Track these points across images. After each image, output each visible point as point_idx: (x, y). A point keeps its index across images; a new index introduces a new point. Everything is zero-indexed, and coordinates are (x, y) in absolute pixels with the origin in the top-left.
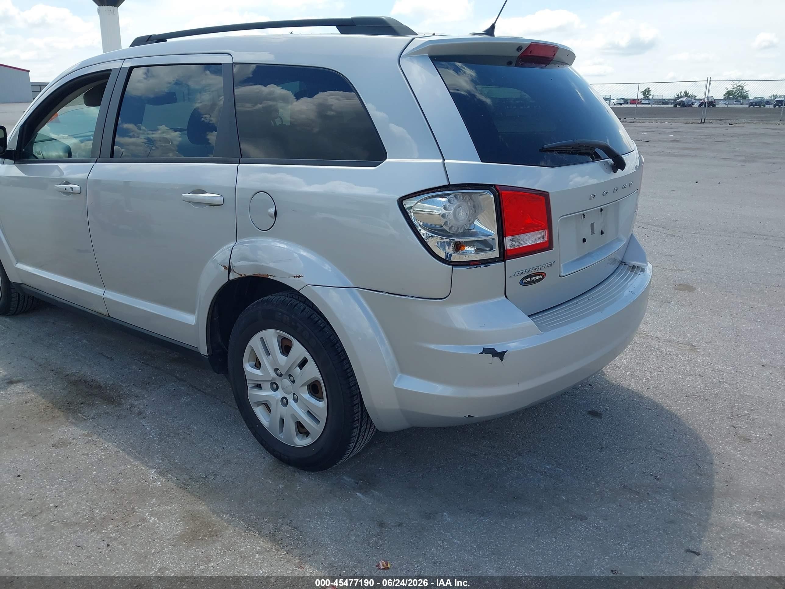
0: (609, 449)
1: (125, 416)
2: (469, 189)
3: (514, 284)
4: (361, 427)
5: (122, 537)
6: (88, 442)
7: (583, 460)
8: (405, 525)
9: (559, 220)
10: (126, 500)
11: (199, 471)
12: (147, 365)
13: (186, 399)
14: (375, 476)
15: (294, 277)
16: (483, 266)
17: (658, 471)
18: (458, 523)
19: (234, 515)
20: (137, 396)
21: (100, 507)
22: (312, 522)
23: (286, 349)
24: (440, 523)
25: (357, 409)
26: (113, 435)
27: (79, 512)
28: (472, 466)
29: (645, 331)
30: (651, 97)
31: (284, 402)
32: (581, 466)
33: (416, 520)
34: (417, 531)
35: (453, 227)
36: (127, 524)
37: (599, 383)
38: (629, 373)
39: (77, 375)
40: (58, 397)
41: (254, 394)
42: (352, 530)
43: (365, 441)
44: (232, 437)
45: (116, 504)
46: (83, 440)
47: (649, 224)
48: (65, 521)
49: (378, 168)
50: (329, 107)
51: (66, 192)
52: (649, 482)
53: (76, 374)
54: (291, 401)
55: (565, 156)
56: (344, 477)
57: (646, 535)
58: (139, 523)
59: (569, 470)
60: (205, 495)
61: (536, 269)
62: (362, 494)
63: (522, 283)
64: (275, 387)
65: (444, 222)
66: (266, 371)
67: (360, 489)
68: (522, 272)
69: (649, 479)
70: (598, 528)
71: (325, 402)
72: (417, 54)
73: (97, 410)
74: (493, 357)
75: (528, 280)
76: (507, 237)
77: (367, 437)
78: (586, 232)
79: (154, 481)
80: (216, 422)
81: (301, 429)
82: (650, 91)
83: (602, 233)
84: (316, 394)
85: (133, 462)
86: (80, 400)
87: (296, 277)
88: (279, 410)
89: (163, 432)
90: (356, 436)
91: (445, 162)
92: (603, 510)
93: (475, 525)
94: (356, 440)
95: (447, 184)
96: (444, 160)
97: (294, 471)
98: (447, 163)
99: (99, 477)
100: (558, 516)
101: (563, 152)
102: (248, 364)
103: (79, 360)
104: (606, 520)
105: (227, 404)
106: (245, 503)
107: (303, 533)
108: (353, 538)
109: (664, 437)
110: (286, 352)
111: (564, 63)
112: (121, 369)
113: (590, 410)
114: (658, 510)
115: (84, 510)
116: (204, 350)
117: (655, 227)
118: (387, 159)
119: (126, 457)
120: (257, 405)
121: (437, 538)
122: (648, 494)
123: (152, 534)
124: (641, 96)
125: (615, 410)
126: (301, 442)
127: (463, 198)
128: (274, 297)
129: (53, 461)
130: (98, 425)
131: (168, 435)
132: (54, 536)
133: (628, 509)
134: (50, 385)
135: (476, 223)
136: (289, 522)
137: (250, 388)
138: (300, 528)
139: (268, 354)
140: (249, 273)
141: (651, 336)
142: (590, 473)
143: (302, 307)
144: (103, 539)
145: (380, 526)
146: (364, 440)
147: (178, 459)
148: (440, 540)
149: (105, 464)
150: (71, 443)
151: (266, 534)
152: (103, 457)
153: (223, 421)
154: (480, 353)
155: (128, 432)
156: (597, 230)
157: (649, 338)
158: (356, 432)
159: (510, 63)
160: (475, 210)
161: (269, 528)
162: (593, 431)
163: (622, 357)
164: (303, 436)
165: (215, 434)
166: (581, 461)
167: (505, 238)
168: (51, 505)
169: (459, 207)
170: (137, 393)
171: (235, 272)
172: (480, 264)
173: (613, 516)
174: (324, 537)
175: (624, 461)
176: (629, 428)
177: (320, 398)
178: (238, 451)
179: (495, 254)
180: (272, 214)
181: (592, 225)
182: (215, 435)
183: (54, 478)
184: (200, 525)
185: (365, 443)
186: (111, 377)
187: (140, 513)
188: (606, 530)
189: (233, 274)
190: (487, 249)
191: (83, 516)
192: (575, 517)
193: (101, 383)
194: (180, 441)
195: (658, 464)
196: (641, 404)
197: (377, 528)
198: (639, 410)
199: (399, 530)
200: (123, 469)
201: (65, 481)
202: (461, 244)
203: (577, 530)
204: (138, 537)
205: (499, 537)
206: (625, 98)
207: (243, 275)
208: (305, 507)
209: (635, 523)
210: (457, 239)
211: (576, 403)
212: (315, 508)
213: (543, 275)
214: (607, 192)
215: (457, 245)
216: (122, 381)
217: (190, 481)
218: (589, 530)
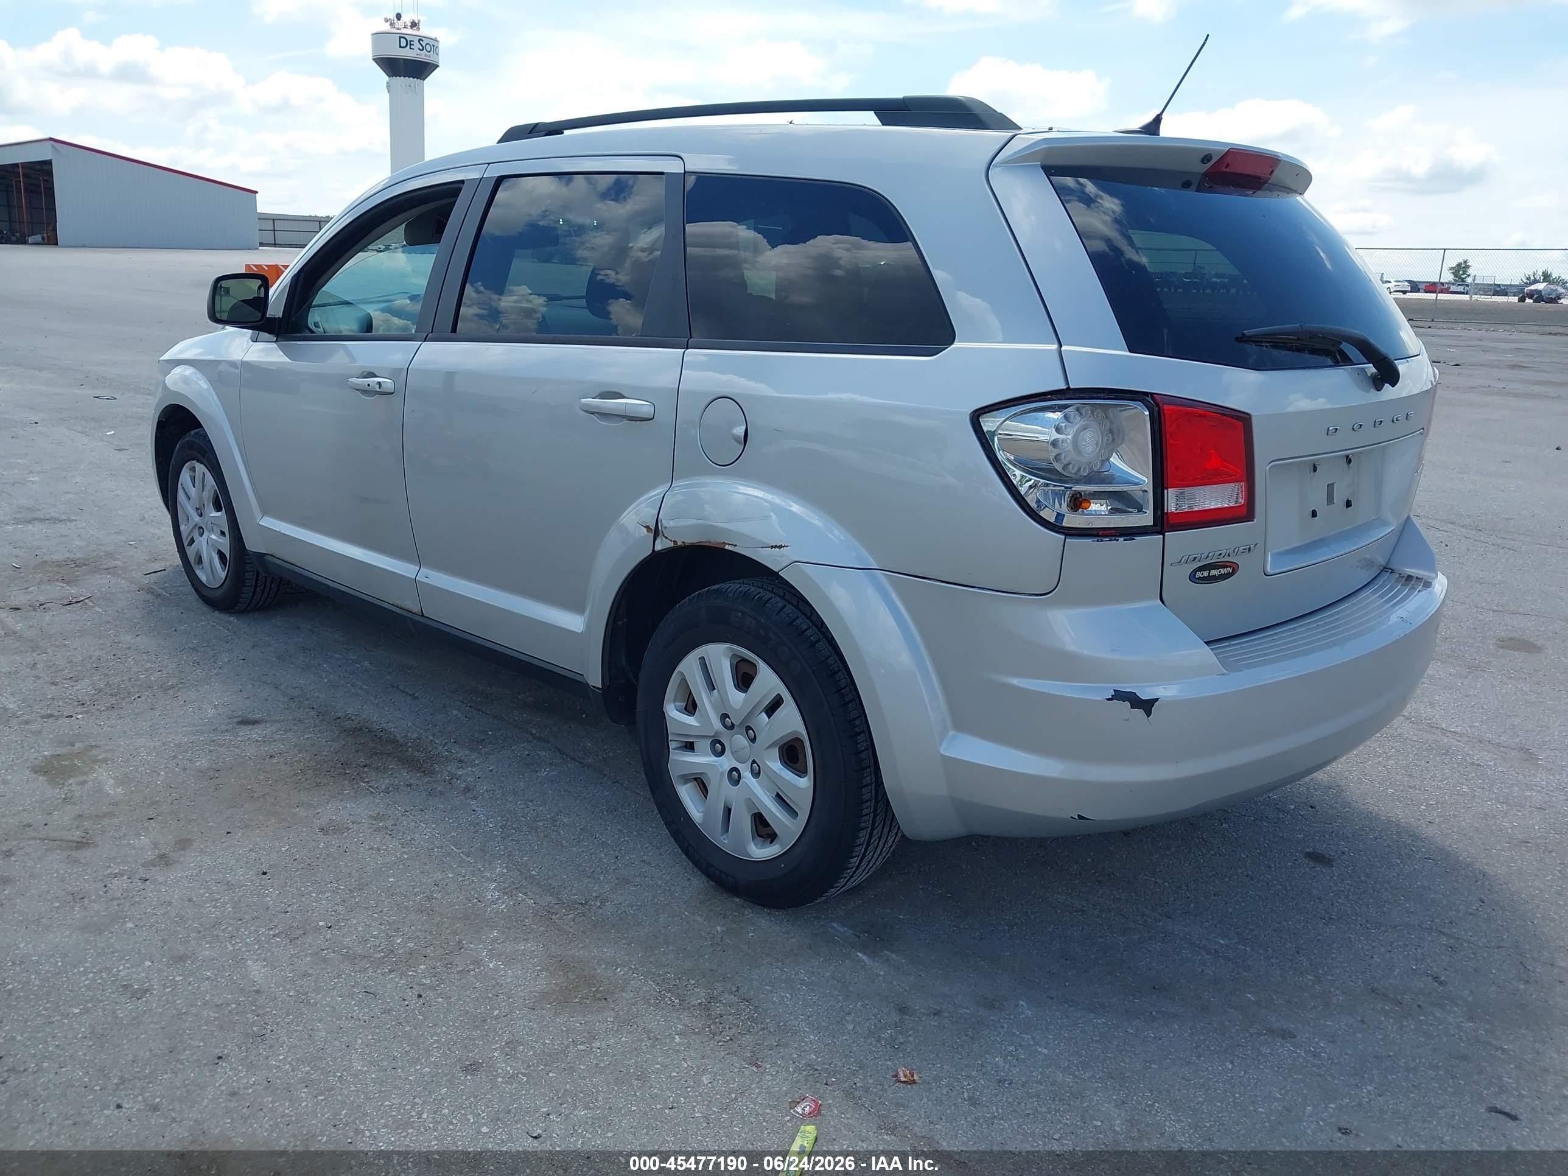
0: (1344, 922)
1: (441, 793)
2: (1104, 399)
3: (1178, 576)
4: (873, 829)
5: (442, 986)
6: (378, 830)
7: (1293, 936)
8: (945, 1014)
9: (1268, 468)
10: (447, 928)
11: (574, 891)
12: (479, 710)
13: (549, 772)
14: (892, 928)
15: (772, 547)
16: (1122, 539)
17: (1442, 969)
18: (1046, 1021)
19: (637, 969)
20: (461, 761)
21: (403, 934)
22: (777, 993)
23: (744, 679)
24: (1012, 1017)
25: (867, 793)
26: (421, 821)
27: (367, 939)
28: (1075, 928)
29: (1430, 719)
30: (1469, 280)
31: (734, 775)
32: (1288, 947)
33: (967, 1008)
34: (968, 1026)
35: (1071, 466)
36: (449, 966)
37: (1331, 806)
38: (1392, 793)
39: (356, 719)
40: (324, 753)
41: (680, 761)
42: (849, 1014)
43: (878, 858)
44: (631, 840)
45: (431, 933)
46: (371, 826)
47: (1450, 523)
48: (345, 951)
49: (935, 359)
50: (835, 262)
51: (367, 391)
52: (1422, 986)
53: (353, 718)
54: (746, 774)
55: (1283, 352)
56: (835, 925)
57: (1411, 1076)
58: (471, 967)
59: (1264, 950)
60: (584, 932)
61: (1221, 554)
62: (868, 956)
63: (1193, 578)
64: (718, 748)
65: (1054, 455)
66: (705, 718)
67: (864, 948)
68: (1195, 558)
69: (1422, 981)
70: (1316, 1055)
71: (809, 778)
72: (1021, 161)
73: (392, 779)
74: (1132, 708)
75: (1206, 574)
76: (1169, 490)
77: (881, 852)
78: (1318, 499)
79: (494, 902)
80: (602, 813)
81: (762, 828)
82: (1468, 267)
83: (1348, 504)
84: (794, 763)
85: (456, 869)
86: (362, 760)
87: (776, 547)
88: (722, 791)
89: (509, 823)
90: (862, 844)
91: (1063, 349)
92: (1328, 1025)
93: (1079, 1027)
94: (862, 852)
95: (1063, 386)
96: (1061, 346)
97: (743, 907)
98: (1065, 350)
99: (399, 887)
100: (1237, 1027)
101: (1282, 344)
102: (673, 705)
103: (357, 695)
104: (1333, 1042)
105: (622, 784)
106: (656, 952)
107: (760, 1010)
108: (851, 1027)
109: (1458, 911)
110: (743, 684)
111: (1290, 190)
112: (432, 714)
113: (1309, 850)
114: (1439, 1035)
115: (376, 937)
116: (595, 678)
117: (1464, 530)
118: (955, 343)
119: (445, 859)
120: (683, 781)
121: (1006, 1041)
122: (1419, 1006)
123: (494, 986)
124: (1448, 277)
125: (1359, 855)
126: (760, 852)
127: (1092, 413)
128: (732, 586)
129: (321, 854)
130: (395, 803)
131: (519, 830)
132: (328, 973)
133: (1378, 1028)
134: (310, 732)
135: (1114, 460)
136: (734, 989)
137: (675, 749)
138: (755, 1002)
139: (711, 687)
140: (691, 539)
141: (1443, 729)
142: (1305, 960)
143: (780, 605)
144: (410, 986)
145: (899, 1011)
146: (876, 856)
147: (536, 870)
148: (1012, 1045)
149: (410, 868)
150: (350, 829)
151: (694, 1006)
152: (406, 857)
153: (615, 813)
154: (1108, 699)
155: (447, 819)
156: (1339, 498)
157: (1438, 732)
158: (863, 836)
159: (1187, 185)
160: (1113, 438)
161: (699, 996)
162: (1314, 887)
163: (1380, 762)
164: (764, 841)
165: (601, 834)
166: (1288, 937)
167: (1166, 491)
168: (321, 924)
169: (1085, 429)
170: (462, 756)
171: (666, 538)
172: (1117, 536)
173: (1348, 1038)
174: (796, 1020)
175: (1374, 944)
176: (1386, 889)
177: (801, 772)
178: (643, 864)
179: (1146, 519)
180: (739, 437)
181: (1330, 487)
182: (602, 836)
183: (324, 882)
184: (577, 980)
185: (877, 864)
186: (414, 727)
187: (471, 950)
188: (1333, 1059)
189: (662, 540)
190: (1130, 510)
191: (375, 946)
192: (1271, 1031)
193: (398, 735)
194: (539, 841)
195: (1443, 957)
196: (1414, 849)
197: (894, 1014)
198: (1409, 858)
199: (935, 1021)
200: (440, 877)
201: (342, 887)
202: (1083, 497)
203: (1274, 1053)
204: (470, 988)
205: (1122, 1050)
206: (1415, 280)
207: (679, 543)
208: (764, 967)
209: (1391, 1054)
210: (1077, 488)
211: (1283, 837)
212: (782, 970)
213: (1234, 568)
214: (1361, 425)
215: (1075, 499)
216: (433, 735)
217: (556, 906)
218: (1299, 1057)
